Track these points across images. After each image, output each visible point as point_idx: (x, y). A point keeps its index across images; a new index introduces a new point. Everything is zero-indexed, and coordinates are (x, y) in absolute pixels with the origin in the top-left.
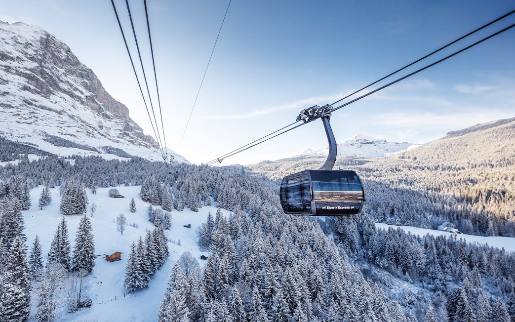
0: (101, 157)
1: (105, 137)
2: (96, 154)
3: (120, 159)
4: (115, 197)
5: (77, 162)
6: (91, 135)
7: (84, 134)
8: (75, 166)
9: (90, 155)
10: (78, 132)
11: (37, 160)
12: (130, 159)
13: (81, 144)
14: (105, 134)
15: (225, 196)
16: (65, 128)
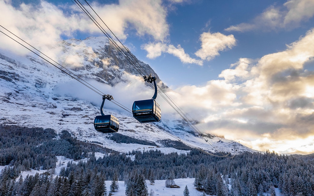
0: (160, 151)
1: (164, 130)
2: (155, 149)
3: (179, 152)
4: (171, 187)
5: (136, 157)
6: (149, 129)
7: (142, 129)
8: (135, 162)
9: (149, 150)
10: (137, 127)
11: (102, 157)
12: (189, 151)
13: (140, 139)
14: (163, 127)
15: (290, 186)
16: (126, 124)
